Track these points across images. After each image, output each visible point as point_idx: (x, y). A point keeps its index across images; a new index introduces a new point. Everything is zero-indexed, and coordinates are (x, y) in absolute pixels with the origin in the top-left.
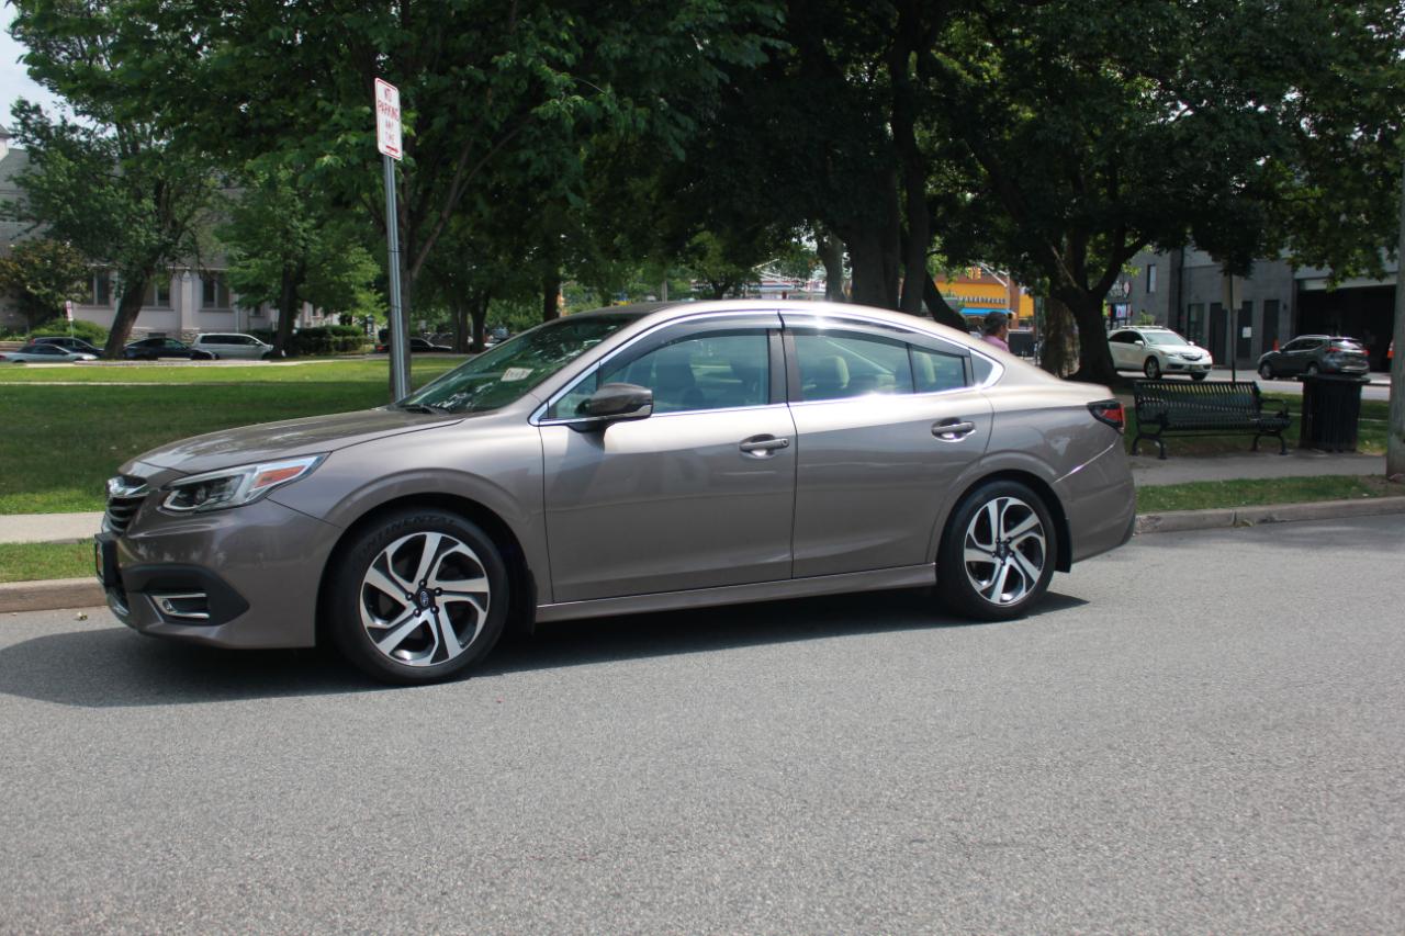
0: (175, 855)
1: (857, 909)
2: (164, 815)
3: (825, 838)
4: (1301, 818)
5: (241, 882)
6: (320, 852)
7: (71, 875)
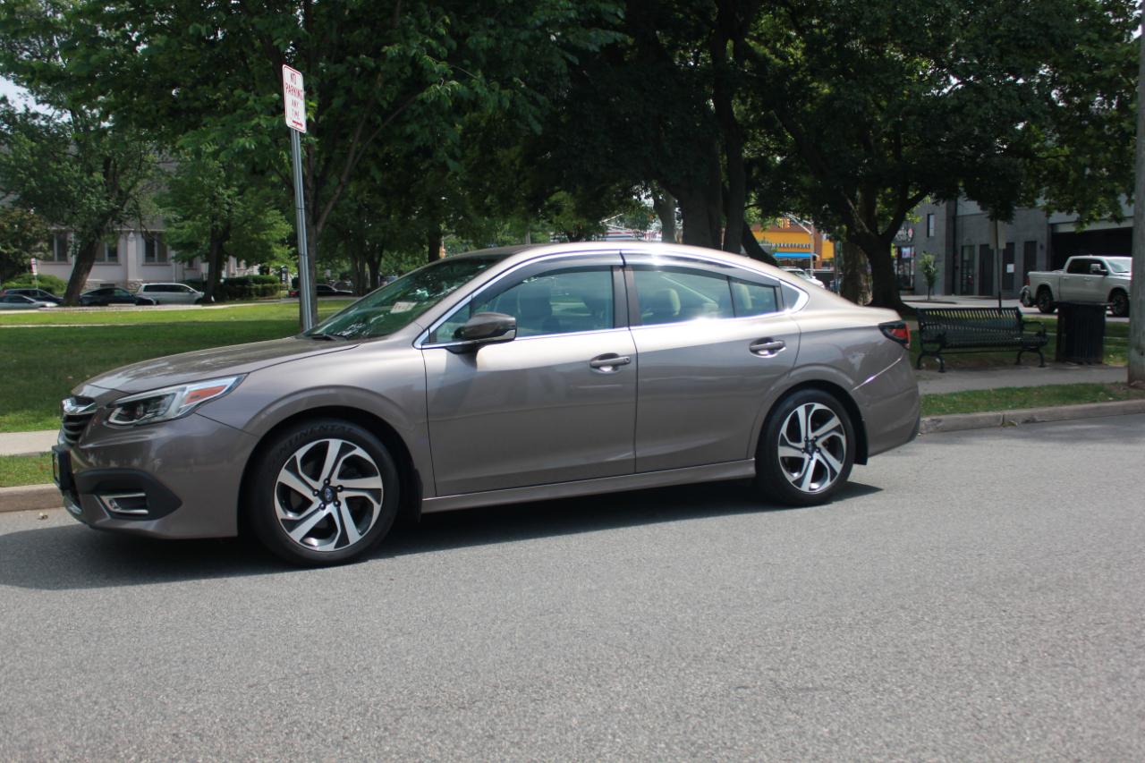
0: (119, 710)
1: (693, 744)
2: (110, 677)
3: (664, 686)
4: (1064, 664)
5: (175, 732)
6: (241, 706)
7: (31, 729)
